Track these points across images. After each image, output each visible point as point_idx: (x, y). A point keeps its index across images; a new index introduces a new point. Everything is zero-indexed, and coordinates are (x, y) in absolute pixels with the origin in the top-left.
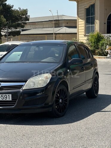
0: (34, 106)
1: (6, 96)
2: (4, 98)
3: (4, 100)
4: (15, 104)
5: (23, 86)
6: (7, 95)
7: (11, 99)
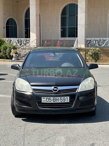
0: (89, 106)
1: (64, 99)
2: (63, 100)
3: (63, 102)
4: (72, 105)
5: (77, 88)
6: (66, 97)
7: (68, 101)
